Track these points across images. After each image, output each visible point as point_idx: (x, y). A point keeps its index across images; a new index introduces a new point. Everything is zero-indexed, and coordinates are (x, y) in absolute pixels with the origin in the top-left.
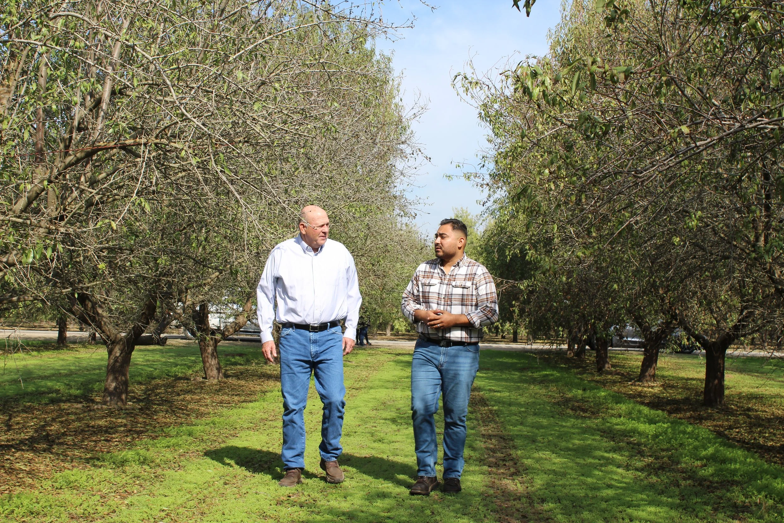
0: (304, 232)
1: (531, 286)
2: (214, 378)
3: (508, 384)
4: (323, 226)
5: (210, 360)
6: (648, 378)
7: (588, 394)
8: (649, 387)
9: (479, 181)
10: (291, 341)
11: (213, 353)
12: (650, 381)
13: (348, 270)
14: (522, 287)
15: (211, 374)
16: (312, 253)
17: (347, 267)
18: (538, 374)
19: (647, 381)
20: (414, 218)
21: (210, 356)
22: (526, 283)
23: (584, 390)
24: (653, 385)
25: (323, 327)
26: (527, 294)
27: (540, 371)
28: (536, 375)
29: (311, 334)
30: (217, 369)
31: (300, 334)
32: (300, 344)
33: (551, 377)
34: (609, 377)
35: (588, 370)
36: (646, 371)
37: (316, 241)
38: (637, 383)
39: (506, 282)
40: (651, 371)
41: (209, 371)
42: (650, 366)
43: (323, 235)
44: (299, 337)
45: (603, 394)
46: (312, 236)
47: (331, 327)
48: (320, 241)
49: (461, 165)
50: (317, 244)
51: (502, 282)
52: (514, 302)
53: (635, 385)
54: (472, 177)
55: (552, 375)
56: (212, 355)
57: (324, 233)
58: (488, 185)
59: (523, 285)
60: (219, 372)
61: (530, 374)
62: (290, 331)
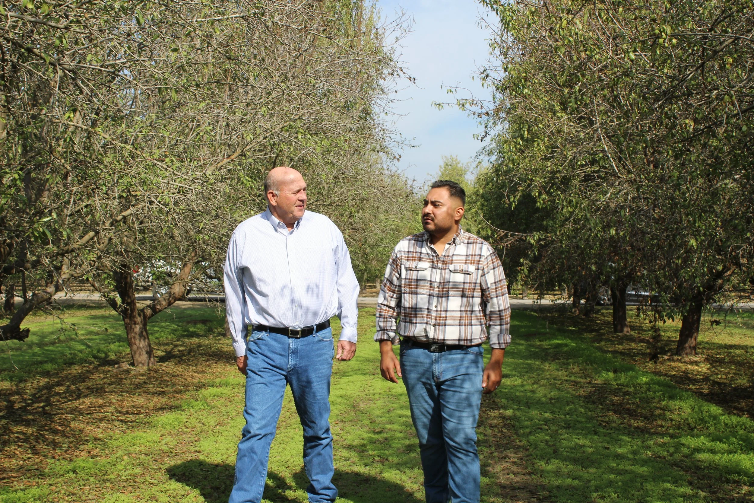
0: (274, 203)
1: (544, 239)
2: (143, 364)
3: (516, 361)
4: (299, 191)
5: (137, 342)
6: (688, 351)
7: (623, 378)
8: (691, 363)
9: (477, 109)
10: (264, 347)
11: (142, 332)
12: (691, 354)
13: (335, 251)
14: (532, 241)
15: (140, 359)
16: (286, 231)
17: (334, 247)
18: (547, 343)
19: (687, 354)
20: (398, 160)
21: (137, 337)
22: (537, 236)
23: (615, 371)
24: (695, 359)
25: (307, 331)
26: (539, 250)
27: (550, 339)
28: (545, 344)
29: (291, 340)
30: (147, 352)
31: (276, 340)
32: (275, 353)
33: (566, 349)
34: (633, 345)
35: (603, 334)
36: (686, 341)
37: (292, 213)
38: (676, 357)
39: (512, 235)
40: (691, 342)
41: (137, 356)
42: (690, 335)
43: (301, 203)
44: (274, 343)
45: (644, 379)
46: (285, 207)
47: (318, 331)
48: (296, 211)
49: (453, 90)
50: (294, 216)
51: (506, 235)
52: (522, 260)
53: (673, 361)
54: (467, 106)
55: (566, 345)
56: (141, 335)
57: (302, 201)
58: (487, 114)
59: (533, 239)
60: (150, 357)
61: (538, 343)
62: (263, 335)
